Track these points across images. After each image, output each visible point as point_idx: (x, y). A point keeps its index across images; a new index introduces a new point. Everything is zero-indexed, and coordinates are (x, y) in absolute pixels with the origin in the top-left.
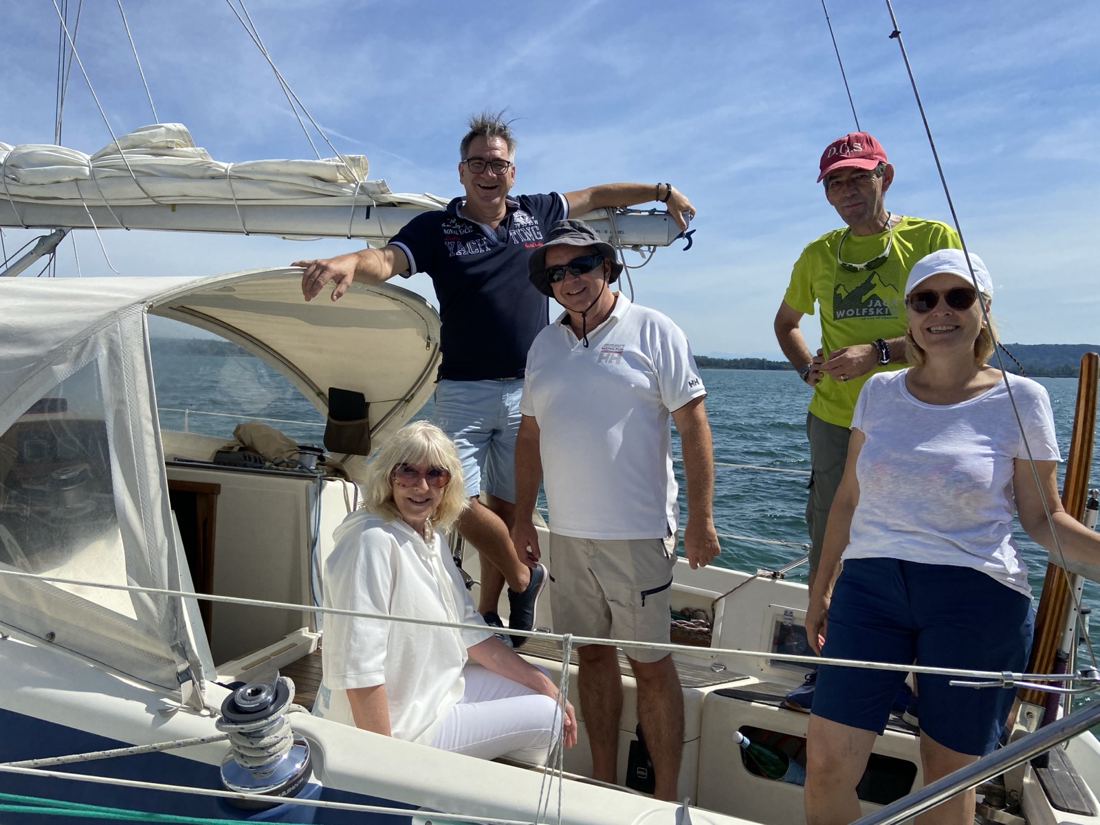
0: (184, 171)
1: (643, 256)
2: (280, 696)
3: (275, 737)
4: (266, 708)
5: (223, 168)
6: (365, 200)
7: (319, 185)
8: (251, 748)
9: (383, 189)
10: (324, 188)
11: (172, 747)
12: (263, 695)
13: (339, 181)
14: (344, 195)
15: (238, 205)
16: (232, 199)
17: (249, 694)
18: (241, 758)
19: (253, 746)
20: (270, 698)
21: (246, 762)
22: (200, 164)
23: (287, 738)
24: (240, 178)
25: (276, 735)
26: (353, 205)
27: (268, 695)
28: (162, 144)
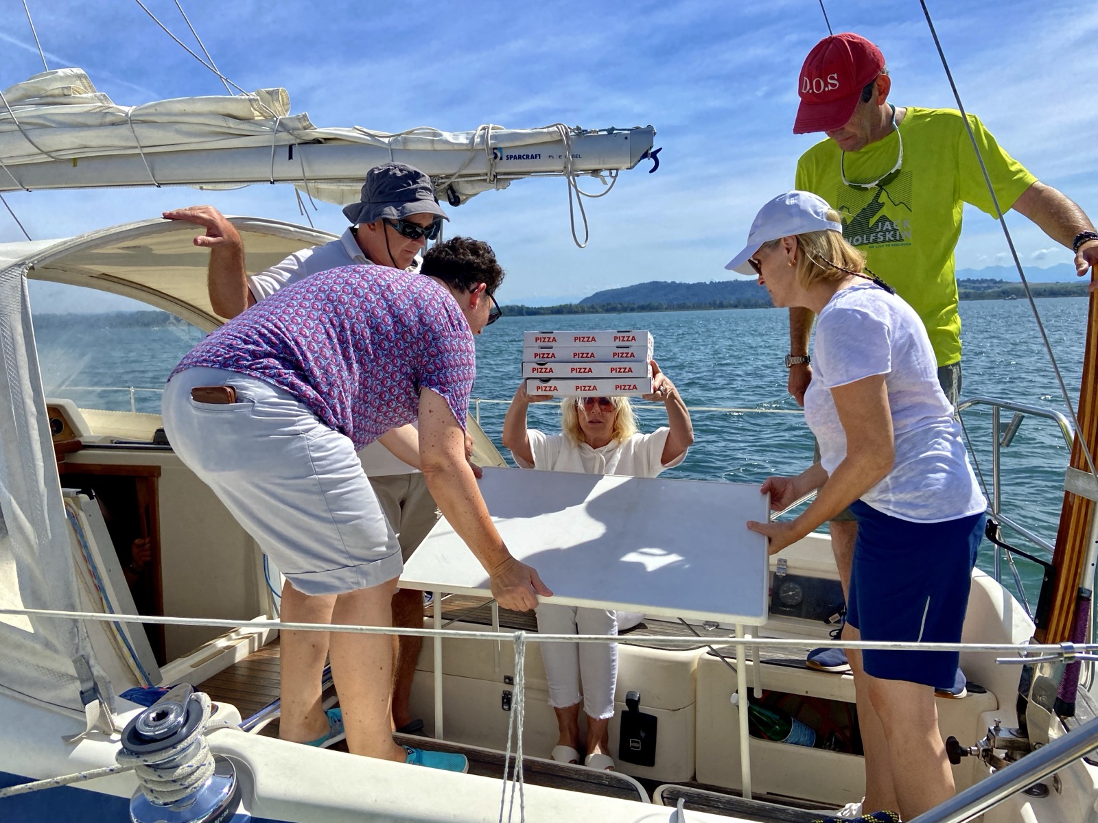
0: (80, 120)
1: (605, 183)
2: (192, 717)
3: (189, 766)
4: (176, 733)
5: (123, 112)
6: (286, 138)
7: (232, 123)
8: (161, 782)
9: (305, 124)
10: (236, 127)
11: (77, 779)
12: (172, 717)
13: (256, 118)
14: (262, 133)
15: (144, 154)
16: (137, 147)
17: (154, 718)
18: (150, 793)
19: (162, 780)
20: (181, 719)
21: (156, 798)
22: (98, 110)
23: (205, 765)
24: (144, 122)
25: (190, 764)
26: (273, 144)
27: (176, 717)
28: (56, 92)
